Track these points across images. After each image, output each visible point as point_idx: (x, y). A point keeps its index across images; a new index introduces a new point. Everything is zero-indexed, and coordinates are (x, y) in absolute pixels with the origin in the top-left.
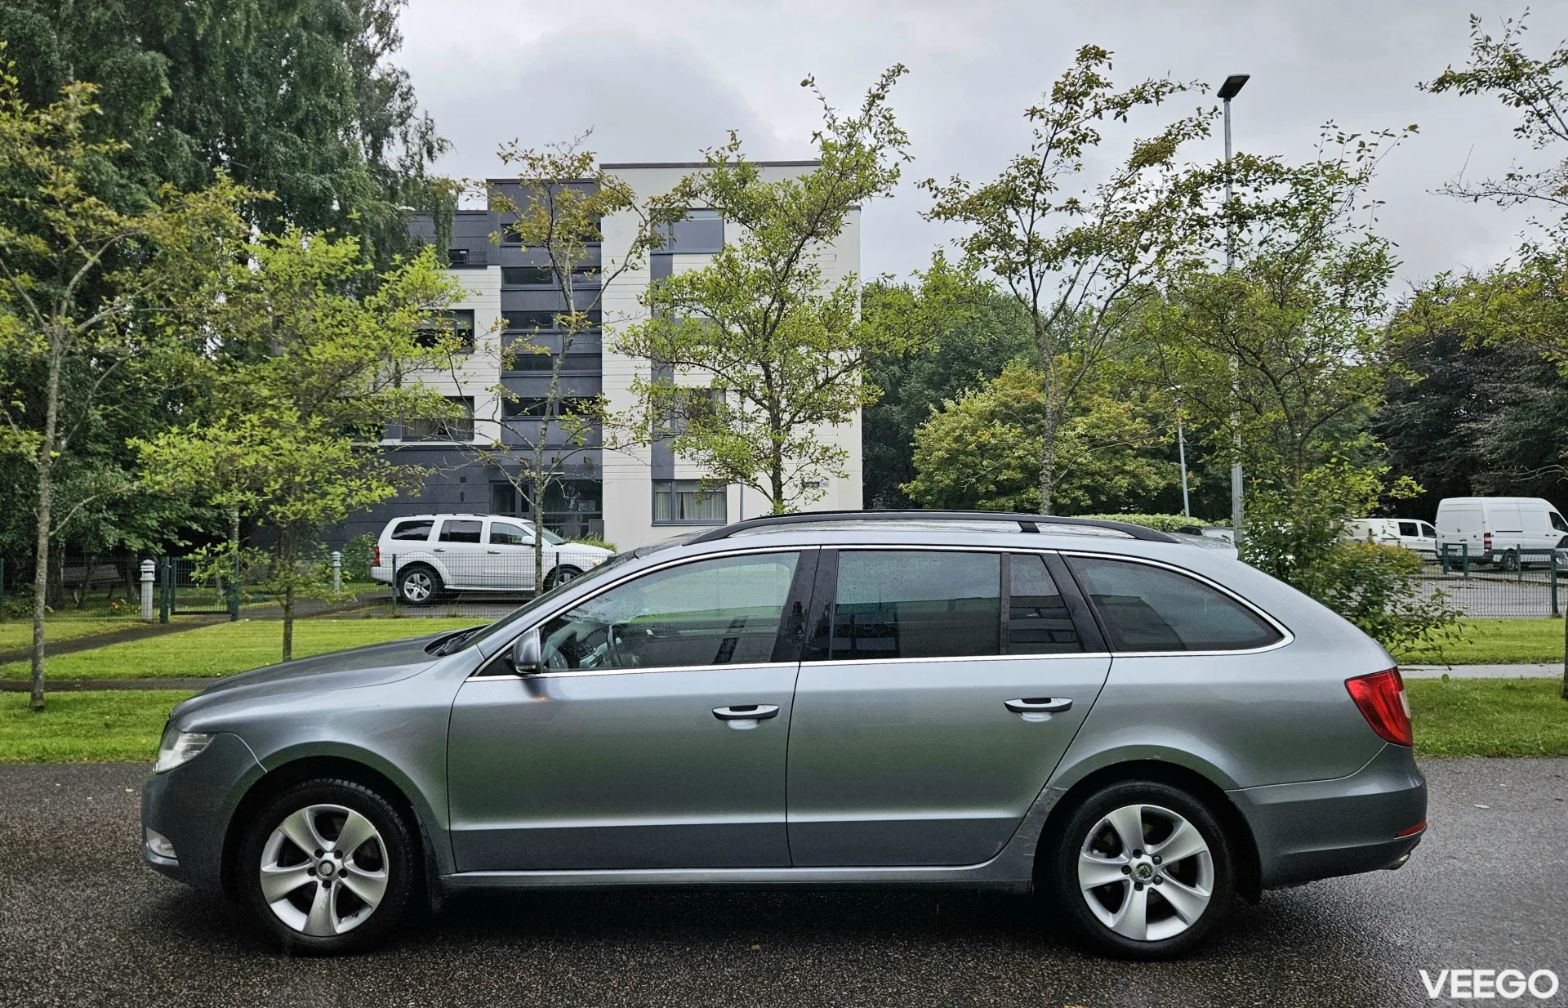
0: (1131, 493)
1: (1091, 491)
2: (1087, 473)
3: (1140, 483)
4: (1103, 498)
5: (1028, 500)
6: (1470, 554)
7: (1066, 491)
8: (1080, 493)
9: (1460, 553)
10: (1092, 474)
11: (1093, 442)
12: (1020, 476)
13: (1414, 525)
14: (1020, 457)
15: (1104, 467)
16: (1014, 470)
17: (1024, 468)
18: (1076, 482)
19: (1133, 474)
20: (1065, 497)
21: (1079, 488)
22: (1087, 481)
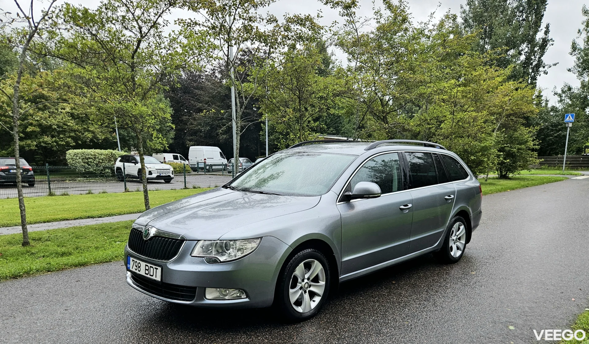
0: (91, 140)
1: (75, 139)
2: (72, 130)
3: (95, 137)
4: (80, 142)
5: (43, 142)
6: (199, 166)
7: (62, 138)
8: (70, 139)
9: (196, 166)
10: (75, 131)
11: (72, 115)
12: (38, 130)
13: (177, 156)
14: (37, 120)
15: (80, 128)
16: (34, 127)
17: (40, 125)
18: (67, 134)
19: (93, 132)
20: (62, 141)
21: (69, 137)
22: (72, 134)
